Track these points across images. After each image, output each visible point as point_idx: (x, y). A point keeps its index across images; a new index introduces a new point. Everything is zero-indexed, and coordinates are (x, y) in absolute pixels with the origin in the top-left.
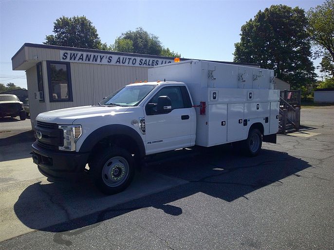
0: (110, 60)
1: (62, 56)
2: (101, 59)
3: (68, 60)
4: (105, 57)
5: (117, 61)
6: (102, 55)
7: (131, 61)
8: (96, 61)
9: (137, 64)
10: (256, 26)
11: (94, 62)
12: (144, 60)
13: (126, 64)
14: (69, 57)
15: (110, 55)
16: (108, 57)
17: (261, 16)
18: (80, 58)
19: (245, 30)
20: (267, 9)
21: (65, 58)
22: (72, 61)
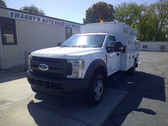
0: (39, 20)
1: (10, 14)
2: (34, 19)
3: (14, 17)
4: (36, 18)
5: (43, 21)
6: (35, 16)
7: (51, 21)
8: (31, 19)
9: (54, 24)
10: (93, 11)
11: (30, 20)
12: (57, 22)
13: (48, 23)
14: (14, 15)
15: (39, 17)
16: (38, 18)
17: (95, 6)
18: (21, 17)
19: (88, 12)
20: (97, 3)
21: (12, 16)
22: (17, 18)
